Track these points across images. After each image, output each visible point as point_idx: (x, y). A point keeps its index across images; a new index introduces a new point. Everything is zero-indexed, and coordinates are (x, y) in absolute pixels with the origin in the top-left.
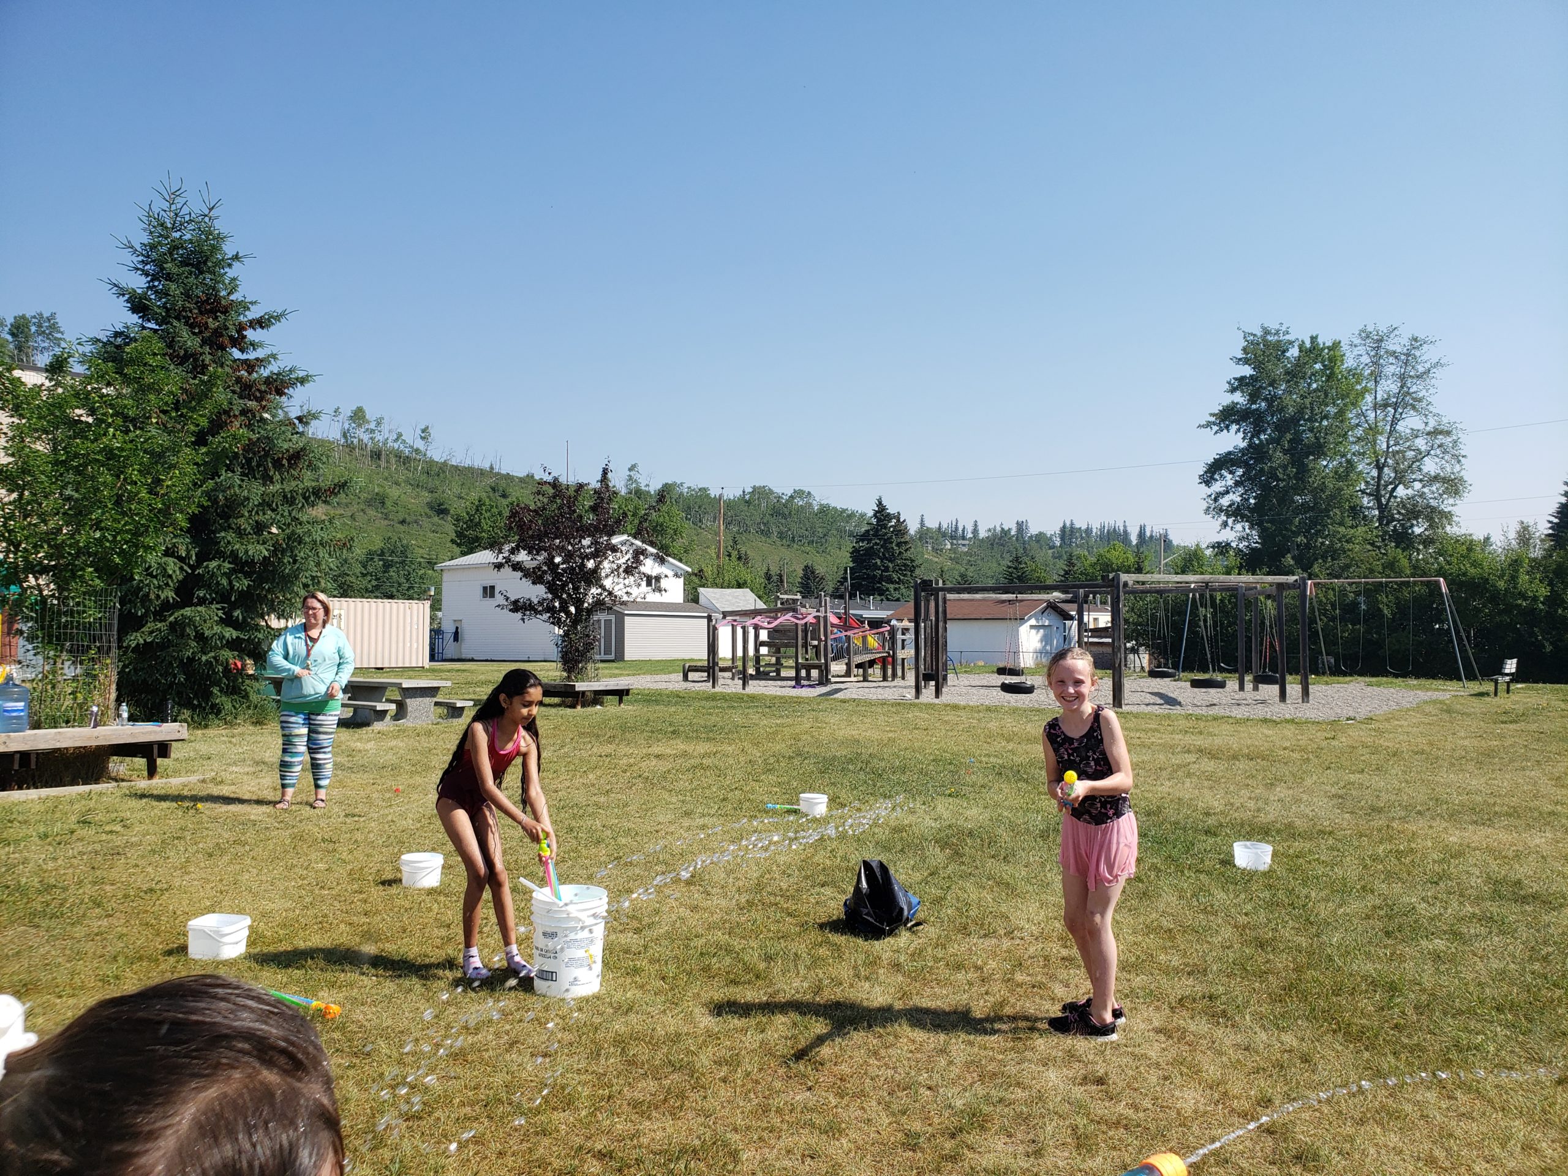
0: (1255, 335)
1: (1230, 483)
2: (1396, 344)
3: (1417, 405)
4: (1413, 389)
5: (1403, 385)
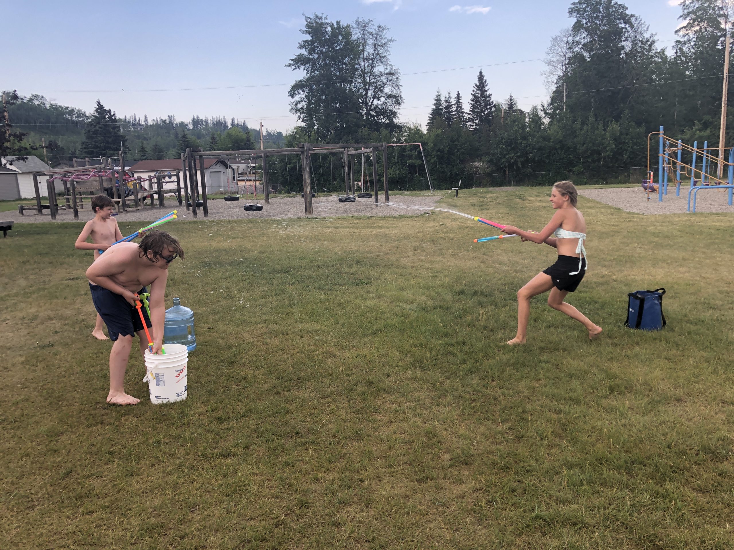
1: (303, 96)
2: (372, 29)
3: (383, 60)
4: (380, 52)
5: (376, 49)
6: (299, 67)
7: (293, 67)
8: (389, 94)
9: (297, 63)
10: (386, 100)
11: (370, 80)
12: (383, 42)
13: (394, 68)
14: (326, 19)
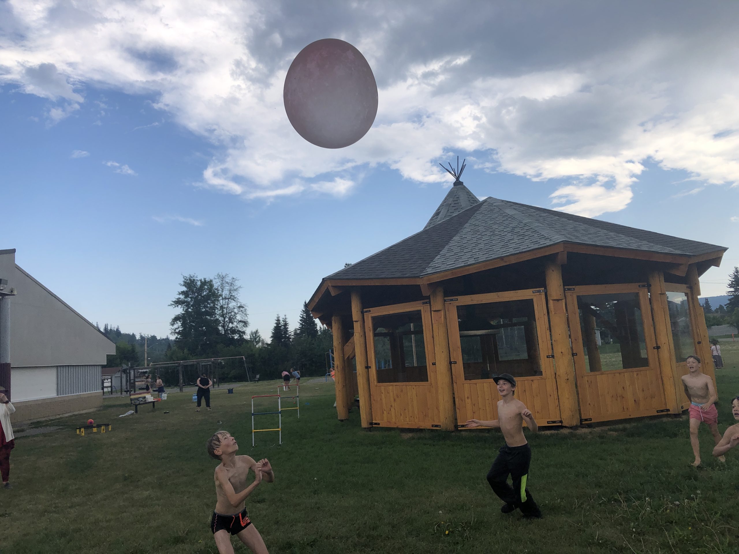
0: (187, 277)
1: (180, 325)
2: (228, 280)
3: (235, 299)
4: (233, 294)
5: (230, 293)
6: (177, 306)
7: (174, 306)
8: (240, 320)
9: (176, 304)
10: (237, 324)
11: (227, 311)
12: (235, 288)
13: (242, 304)
14: (197, 277)
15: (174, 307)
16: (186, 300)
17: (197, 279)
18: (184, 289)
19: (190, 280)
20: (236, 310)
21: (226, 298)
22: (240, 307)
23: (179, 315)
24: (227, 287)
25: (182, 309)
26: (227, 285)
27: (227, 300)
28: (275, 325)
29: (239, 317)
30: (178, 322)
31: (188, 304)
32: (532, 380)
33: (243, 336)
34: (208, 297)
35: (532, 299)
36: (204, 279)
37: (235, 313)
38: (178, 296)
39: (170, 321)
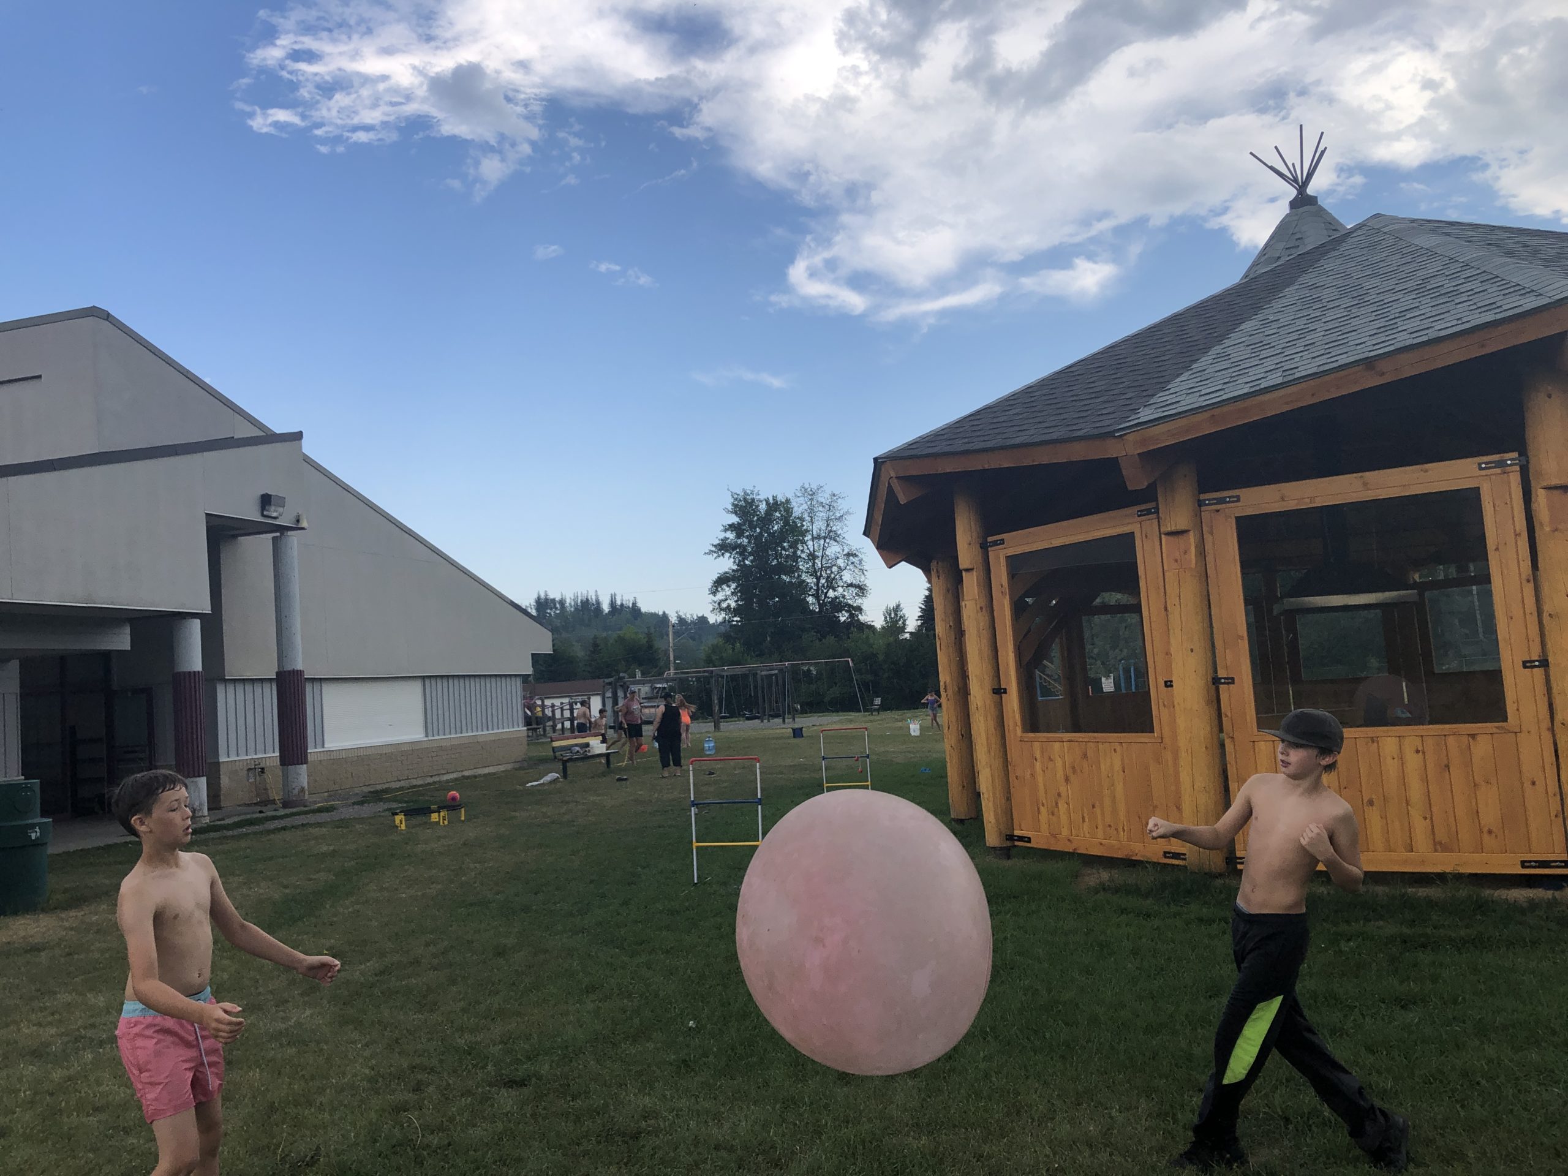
0: (738, 495)
1: (729, 593)
2: (823, 497)
3: (838, 539)
4: (834, 528)
5: (828, 525)
6: (723, 554)
7: (715, 555)
8: (849, 582)
9: (721, 550)
10: (844, 591)
11: (822, 565)
12: (838, 515)
13: (854, 548)
14: (758, 493)
15: (716, 558)
16: (739, 541)
17: (758, 497)
18: (735, 519)
19: (745, 500)
20: (841, 562)
21: (819, 537)
22: (848, 555)
23: (726, 573)
24: (821, 514)
25: (732, 560)
26: (821, 509)
27: (822, 542)
28: (927, 593)
29: (847, 577)
30: (724, 586)
31: (742, 551)
32: (1473, 736)
33: (857, 616)
34: (782, 536)
35: (1476, 491)
36: (773, 496)
37: (839, 567)
38: (722, 535)
39: (709, 584)
